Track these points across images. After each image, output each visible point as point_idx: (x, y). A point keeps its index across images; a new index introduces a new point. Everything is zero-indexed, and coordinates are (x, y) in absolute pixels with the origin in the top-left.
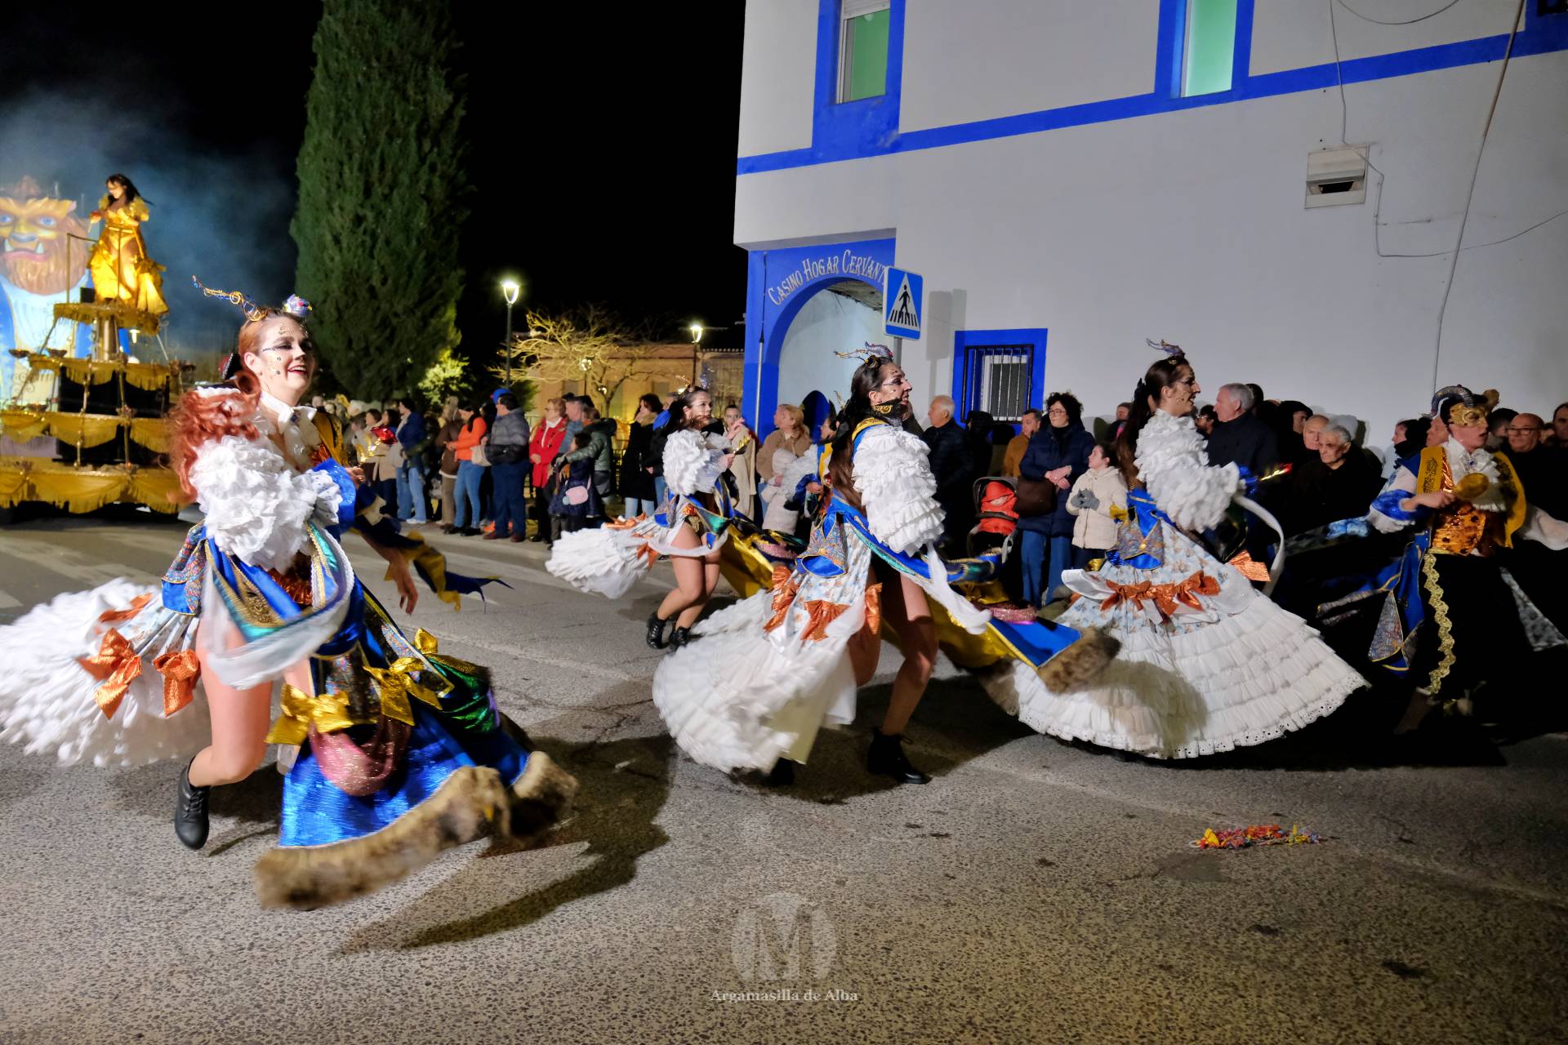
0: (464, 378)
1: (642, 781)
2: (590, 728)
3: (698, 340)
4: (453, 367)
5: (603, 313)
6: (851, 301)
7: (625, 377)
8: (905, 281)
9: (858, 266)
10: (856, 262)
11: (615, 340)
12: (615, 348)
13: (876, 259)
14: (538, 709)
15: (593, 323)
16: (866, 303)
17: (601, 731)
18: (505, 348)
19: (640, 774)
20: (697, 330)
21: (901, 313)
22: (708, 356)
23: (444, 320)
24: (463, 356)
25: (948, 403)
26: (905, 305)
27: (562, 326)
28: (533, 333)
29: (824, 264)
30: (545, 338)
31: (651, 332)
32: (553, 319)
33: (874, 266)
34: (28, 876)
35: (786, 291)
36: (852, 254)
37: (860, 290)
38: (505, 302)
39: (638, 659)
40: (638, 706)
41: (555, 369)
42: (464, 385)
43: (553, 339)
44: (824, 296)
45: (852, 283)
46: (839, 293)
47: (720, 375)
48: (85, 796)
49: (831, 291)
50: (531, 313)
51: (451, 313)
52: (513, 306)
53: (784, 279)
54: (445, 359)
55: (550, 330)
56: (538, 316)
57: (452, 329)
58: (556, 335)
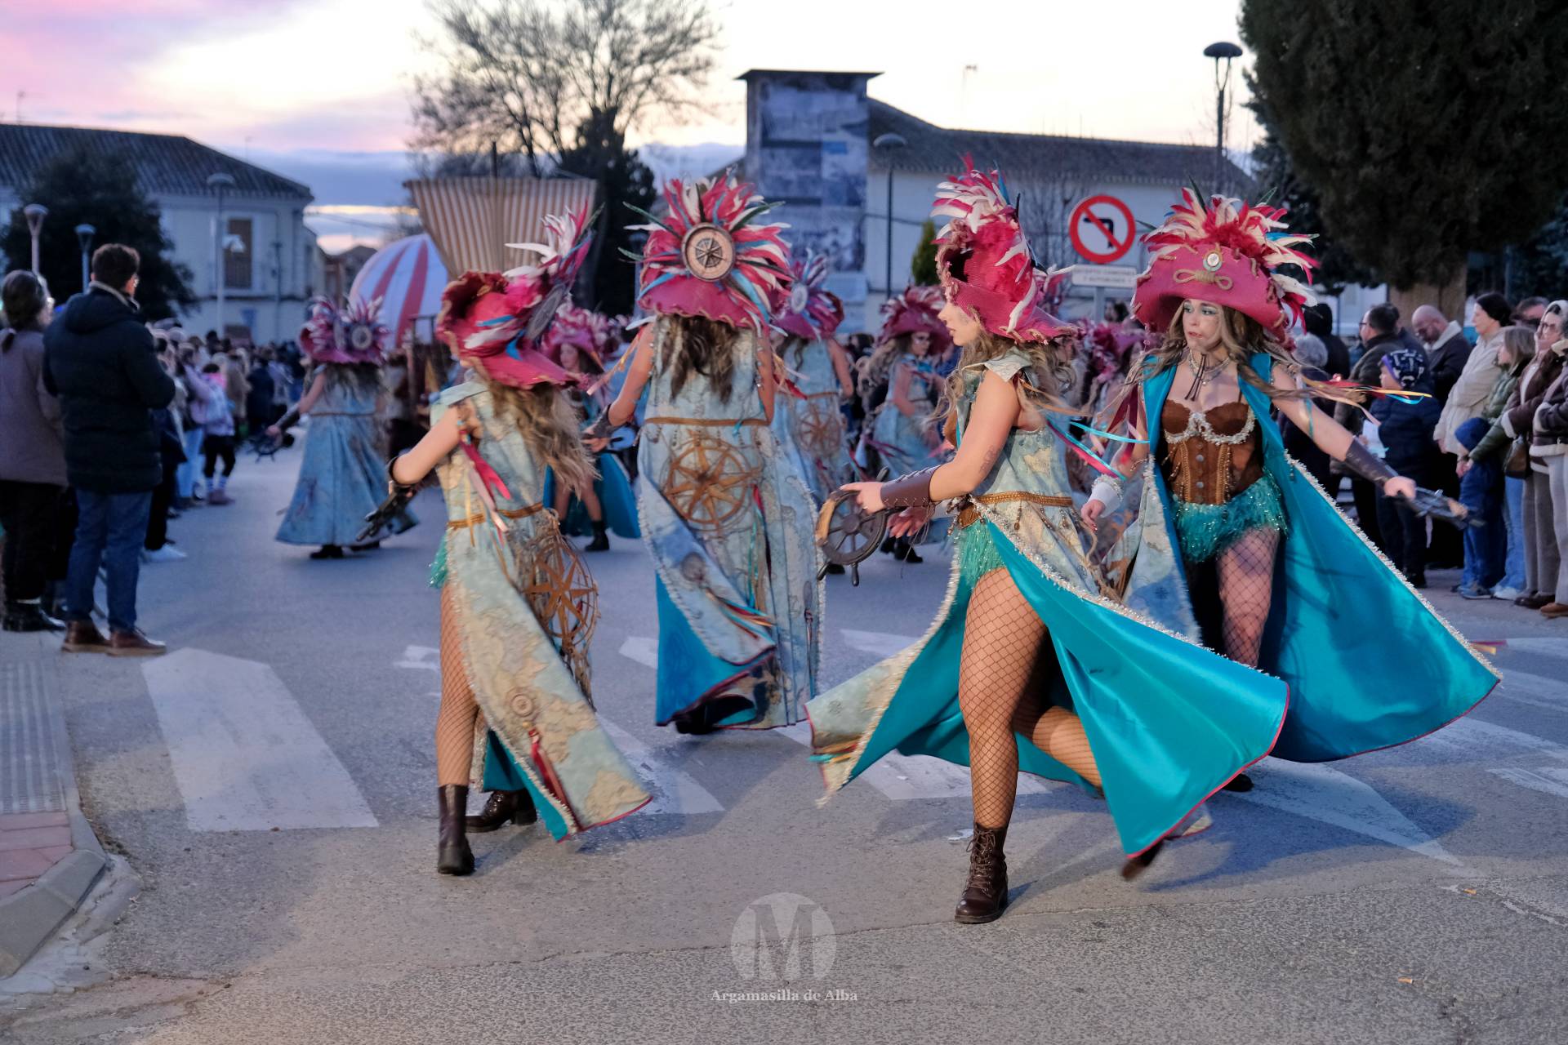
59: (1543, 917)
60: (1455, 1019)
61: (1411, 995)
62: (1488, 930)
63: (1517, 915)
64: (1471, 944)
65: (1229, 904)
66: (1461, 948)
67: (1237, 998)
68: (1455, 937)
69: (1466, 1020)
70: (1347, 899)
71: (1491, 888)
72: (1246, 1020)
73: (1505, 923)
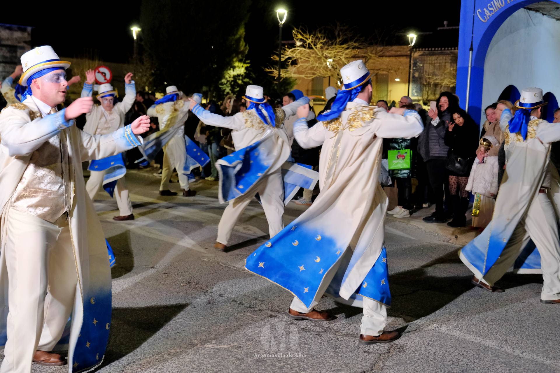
0: (247, 75)
2: (369, 353)
3: (413, 43)
4: (239, 67)
5: (345, 28)
6: (538, 15)
11: (353, 48)
14: (330, 336)
15: (339, 36)
16: (550, 15)
17: (377, 356)
18: (277, 55)
20: (412, 36)
22: (416, 54)
23: (237, 36)
24: (246, 60)
27: (317, 38)
28: (298, 44)
30: (305, 47)
31: (380, 40)
32: (310, 34)
35: (490, 11)
37: (548, 7)
38: (279, 23)
41: (312, 69)
42: (247, 80)
43: (310, 48)
44: (521, 13)
45: (543, 3)
46: (531, 9)
47: (428, 68)
49: (525, 8)
50: (296, 29)
51: (242, 31)
52: (284, 25)
53: (490, 3)
54: (237, 64)
55: (309, 41)
56: (300, 31)
57: (242, 43)
58: (312, 44)
59: (229, 267)
60: (208, 296)
61: (196, 290)
62: (215, 271)
63: (223, 267)
64: (211, 275)
65: (145, 267)
66: (209, 276)
67: (148, 293)
68: (207, 273)
69: (211, 296)
70: (177, 264)
71: (216, 259)
72: (151, 300)
73: (220, 269)
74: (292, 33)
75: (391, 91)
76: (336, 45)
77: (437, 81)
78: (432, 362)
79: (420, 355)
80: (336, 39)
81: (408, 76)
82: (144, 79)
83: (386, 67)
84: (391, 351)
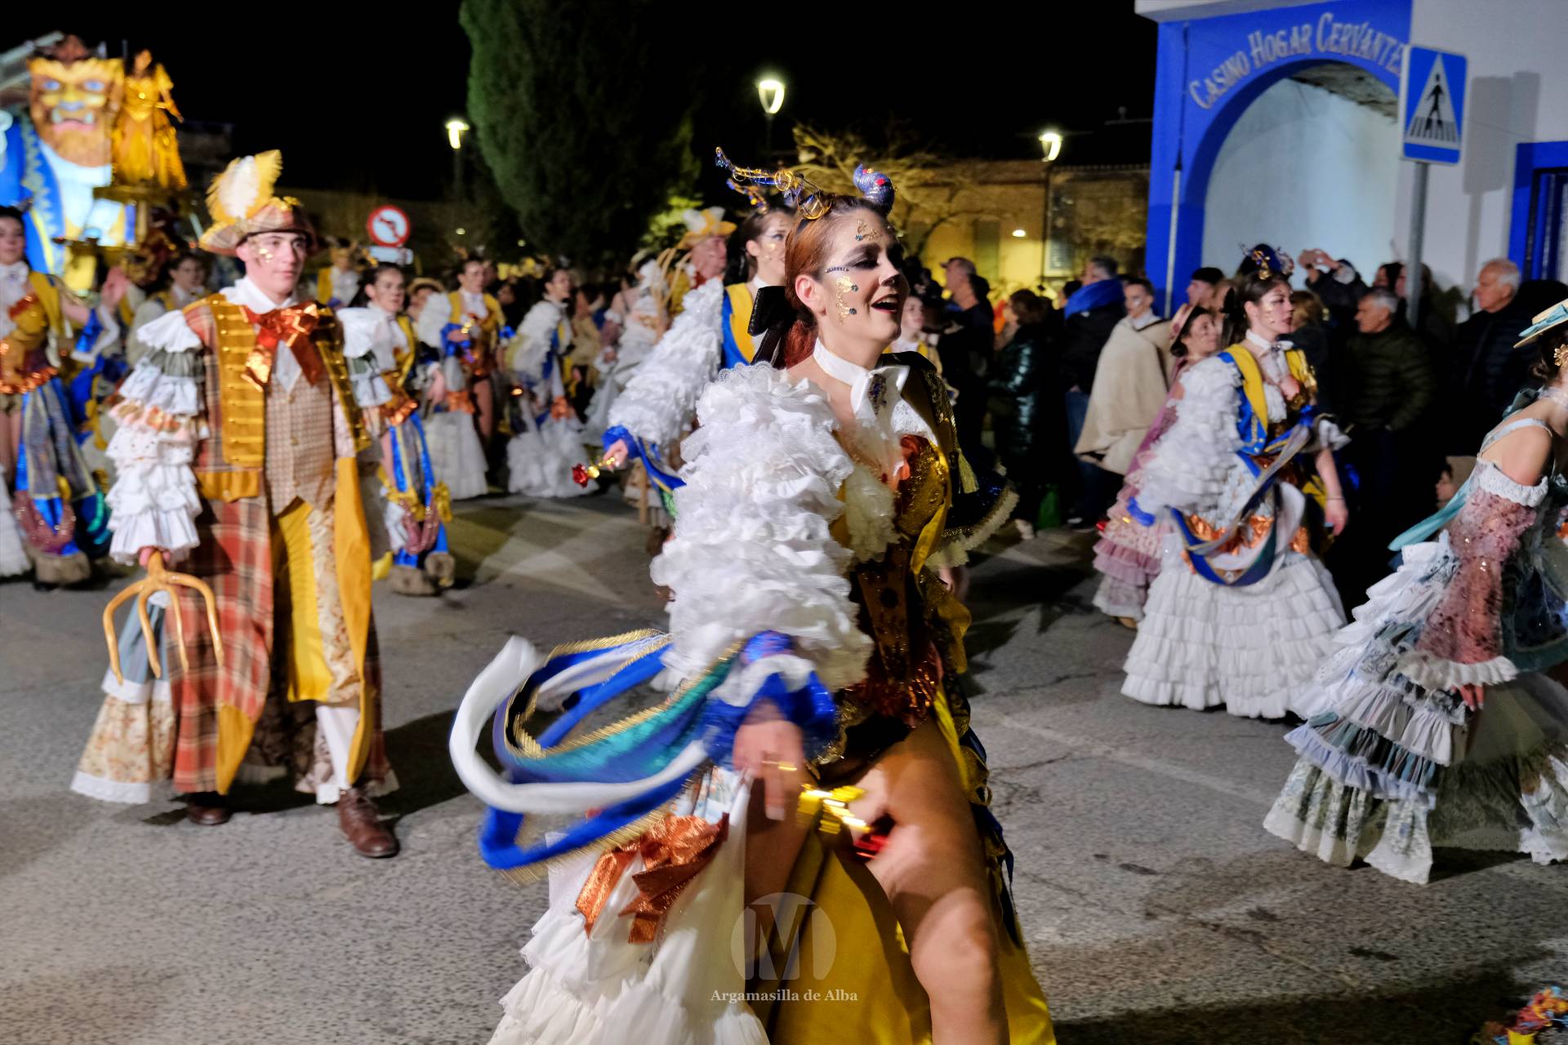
1: (1063, 899)
3: (1053, 155)
4: (679, 207)
6: (1321, 92)
7: (942, 220)
8: (1438, 67)
9: (1344, 39)
10: (1340, 32)
11: (926, 166)
12: (929, 175)
13: (1377, 27)
15: (893, 138)
16: (1344, 94)
19: (1059, 887)
20: (1053, 141)
21: (1429, 122)
22: (1060, 179)
23: (677, 141)
24: (696, 190)
25: (1508, 269)
26: (1435, 108)
27: (847, 143)
28: (804, 157)
29: (1286, 38)
30: (820, 164)
32: (832, 135)
33: (1373, 37)
34: (257, 993)
35: (1220, 85)
36: (1335, 20)
37: (1341, 76)
38: (762, 110)
39: (1015, 691)
40: (1032, 772)
43: (832, 165)
44: (1283, 89)
45: (1330, 66)
46: (1303, 81)
47: (1084, 208)
48: (301, 878)
49: (1292, 78)
50: (800, 125)
51: (685, 131)
52: (777, 115)
53: (1217, 66)
54: (675, 201)
55: (829, 151)
56: (810, 129)
57: (687, 155)
58: (837, 158)
74: (791, 134)
75: (1005, 258)
76: (887, 157)
77: (1105, 237)
78: (1097, 823)
79: (1073, 808)
80: (886, 146)
81: (1041, 225)
82: (477, 235)
83: (994, 206)
84: (1014, 800)
